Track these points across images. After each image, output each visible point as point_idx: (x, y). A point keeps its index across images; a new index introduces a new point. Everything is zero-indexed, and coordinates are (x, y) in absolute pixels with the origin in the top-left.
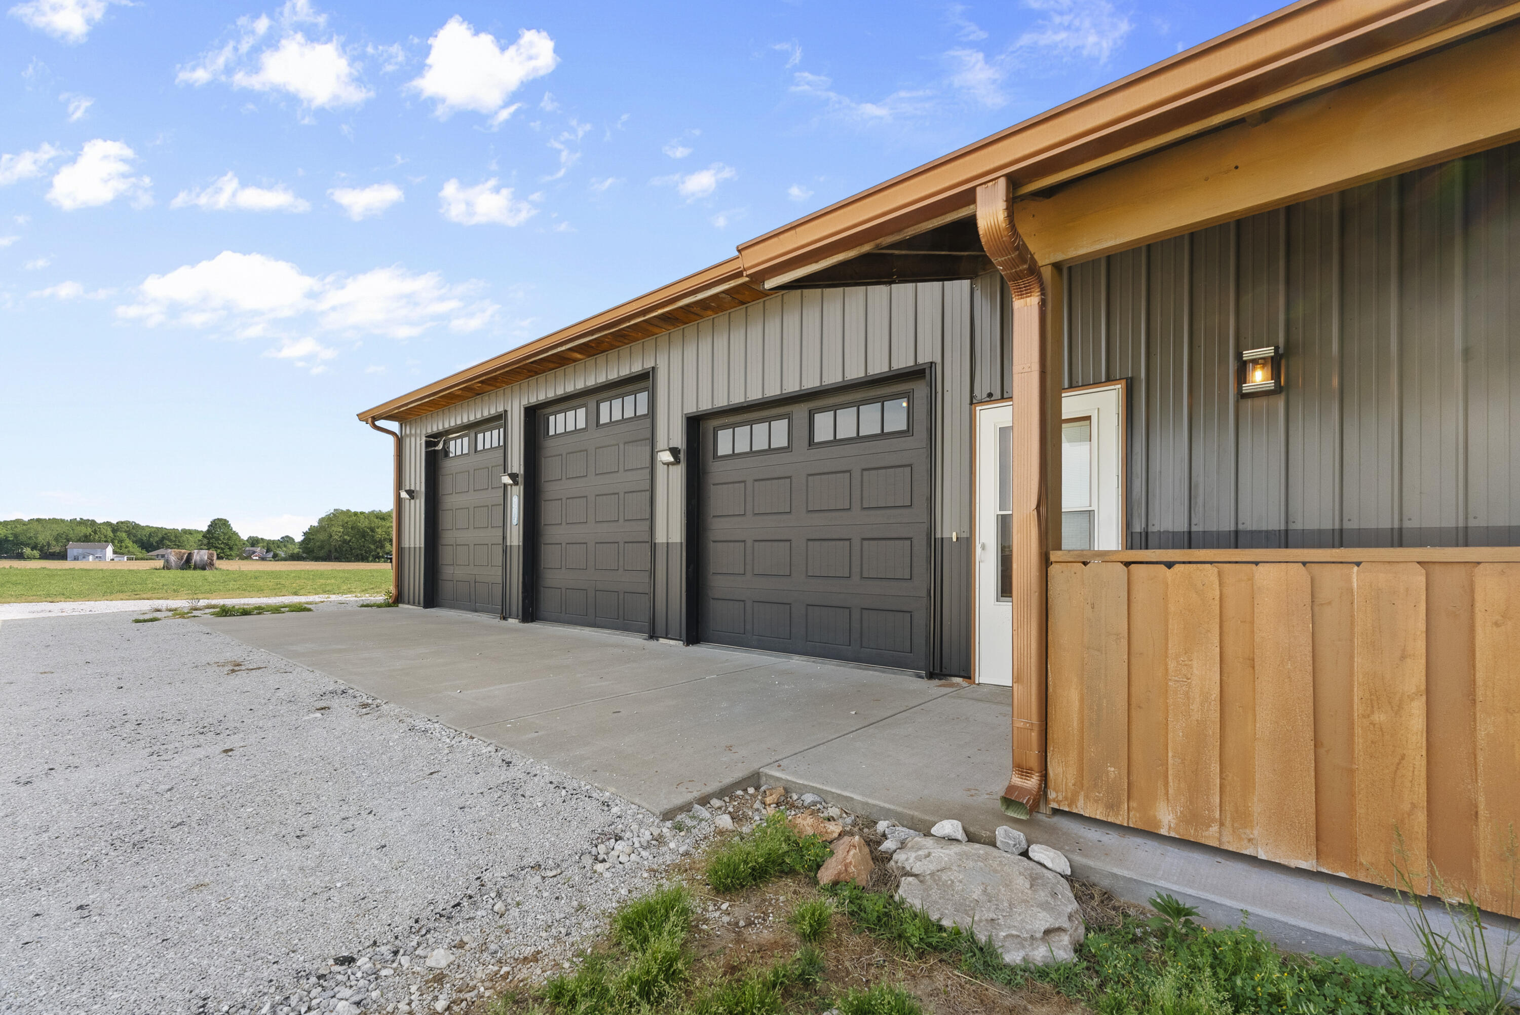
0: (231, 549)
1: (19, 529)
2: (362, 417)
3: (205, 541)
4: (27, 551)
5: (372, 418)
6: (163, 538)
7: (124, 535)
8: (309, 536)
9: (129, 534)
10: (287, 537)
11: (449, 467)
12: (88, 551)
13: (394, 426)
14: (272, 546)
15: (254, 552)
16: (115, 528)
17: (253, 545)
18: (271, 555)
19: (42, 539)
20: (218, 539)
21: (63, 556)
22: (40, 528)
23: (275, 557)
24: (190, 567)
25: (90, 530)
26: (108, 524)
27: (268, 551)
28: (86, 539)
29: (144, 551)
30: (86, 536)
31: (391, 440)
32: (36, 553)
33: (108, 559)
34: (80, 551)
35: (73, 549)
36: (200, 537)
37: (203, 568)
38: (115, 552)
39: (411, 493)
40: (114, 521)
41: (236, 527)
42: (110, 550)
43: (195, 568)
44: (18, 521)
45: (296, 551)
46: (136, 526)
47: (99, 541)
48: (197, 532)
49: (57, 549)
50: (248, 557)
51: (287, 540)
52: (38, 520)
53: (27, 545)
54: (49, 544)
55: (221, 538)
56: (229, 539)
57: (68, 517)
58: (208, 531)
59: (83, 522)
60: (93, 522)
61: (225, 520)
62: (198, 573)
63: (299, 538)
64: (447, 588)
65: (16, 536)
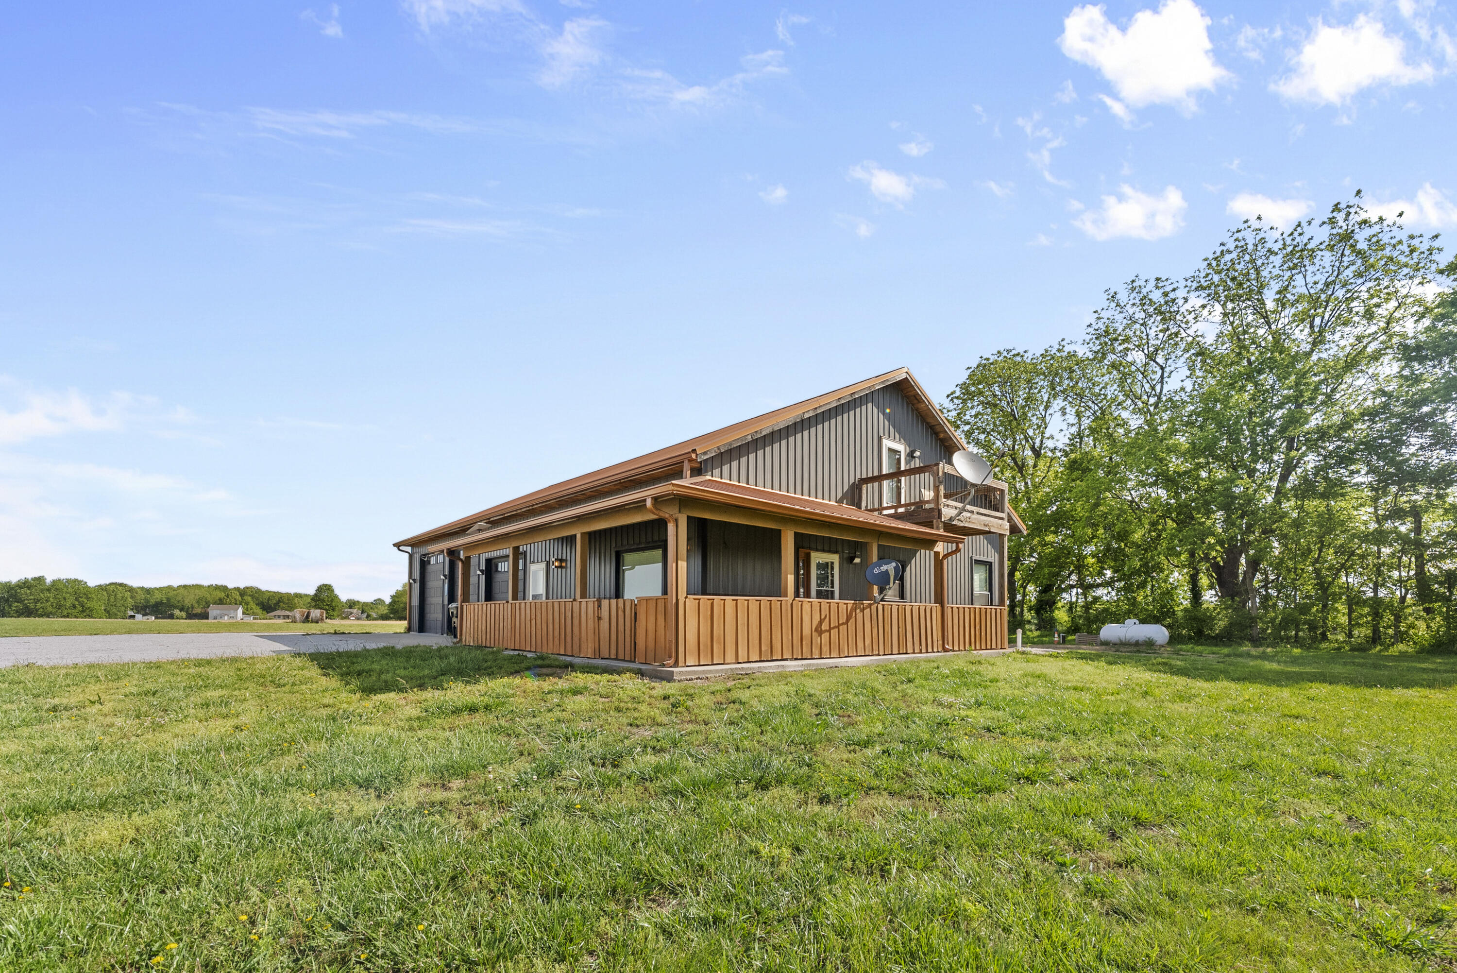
0: (333, 610)
1: (171, 594)
2: (394, 545)
3: (313, 604)
4: (177, 612)
5: (398, 545)
6: (279, 601)
7: (249, 598)
8: (395, 598)
9: (252, 596)
10: (379, 599)
11: (430, 569)
12: (225, 612)
13: (409, 549)
14: (366, 608)
15: (351, 613)
16: (242, 592)
17: (351, 607)
18: (365, 615)
19: (187, 602)
20: (323, 601)
21: (205, 616)
22: (185, 593)
23: (368, 617)
24: (308, 622)
25: (223, 595)
26: (237, 589)
27: (363, 612)
28: (221, 602)
29: (265, 612)
30: (220, 600)
31: (407, 555)
32: (184, 614)
33: (239, 619)
34: (218, 612)
35: (213, 611)
36: (309, 600)
37: (317, 622)
38: (244, 613)
39: (414, 580)
40: (242, 586)
41: (337, 591)
42: (240, 611)
43: (312, 622)
44: (169, 587)
45: (385, 612)
46: (258, 591)
47: (230, 604)
48: (306, 595)
49: (198, 610)
50: (347, 618)
51: (379, 602)
52: (185, 587)
53: (176, 607)
54: (193, 607)
55: (326, 599)
56: (332, 601)
57: (206, 583)
58: (316, 595)
59: (218, 588)
60: (224, 588)
61: (330, 586)
62: (314, 624)
63: (388, 600)
64: (428, 623)
65: (168, 599)
